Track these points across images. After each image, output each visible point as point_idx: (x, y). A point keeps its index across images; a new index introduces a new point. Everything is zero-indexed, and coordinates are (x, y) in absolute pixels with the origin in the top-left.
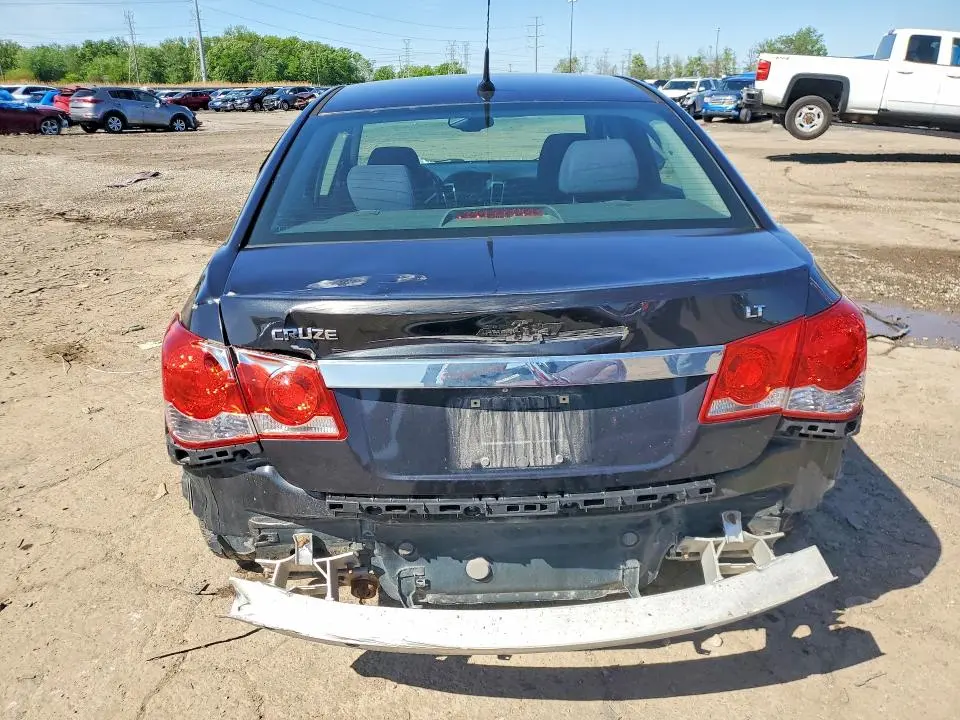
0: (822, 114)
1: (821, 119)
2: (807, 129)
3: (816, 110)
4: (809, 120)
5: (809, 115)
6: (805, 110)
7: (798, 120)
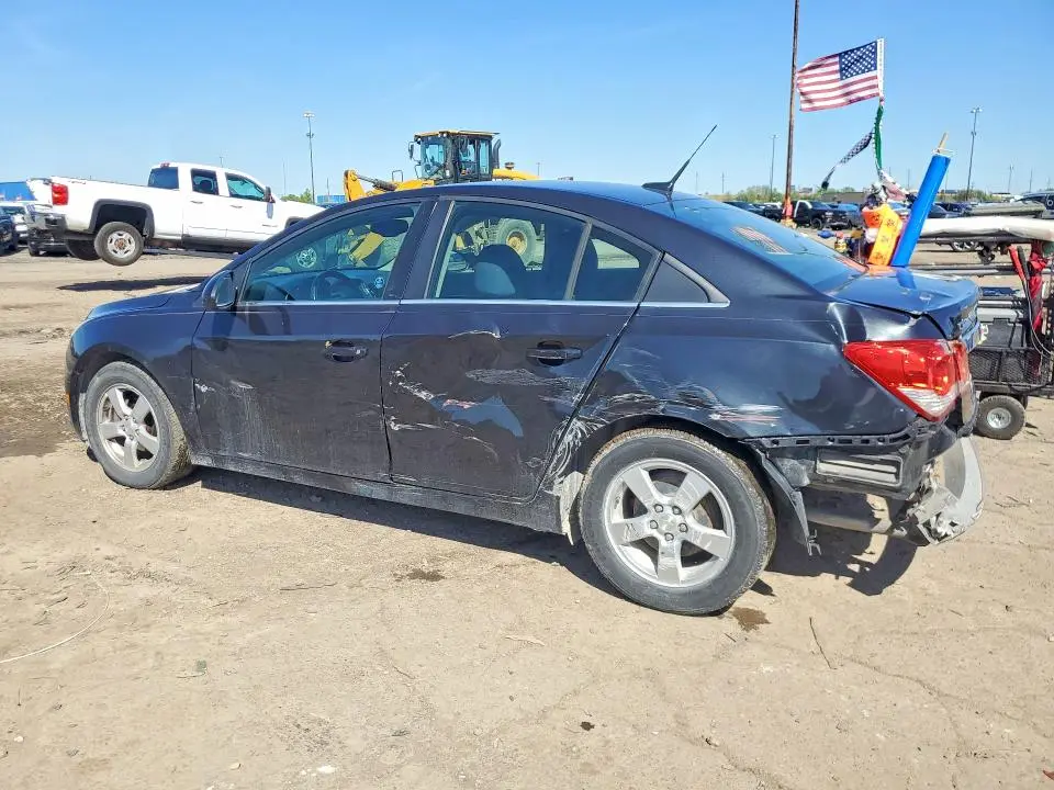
0: (132, 239)
1: (133, 245)
2: (121, 255)
3: (126, 236)
4: (121, 246)
5: (121, 241)
6: (115, 236)
7: (111, 247)
